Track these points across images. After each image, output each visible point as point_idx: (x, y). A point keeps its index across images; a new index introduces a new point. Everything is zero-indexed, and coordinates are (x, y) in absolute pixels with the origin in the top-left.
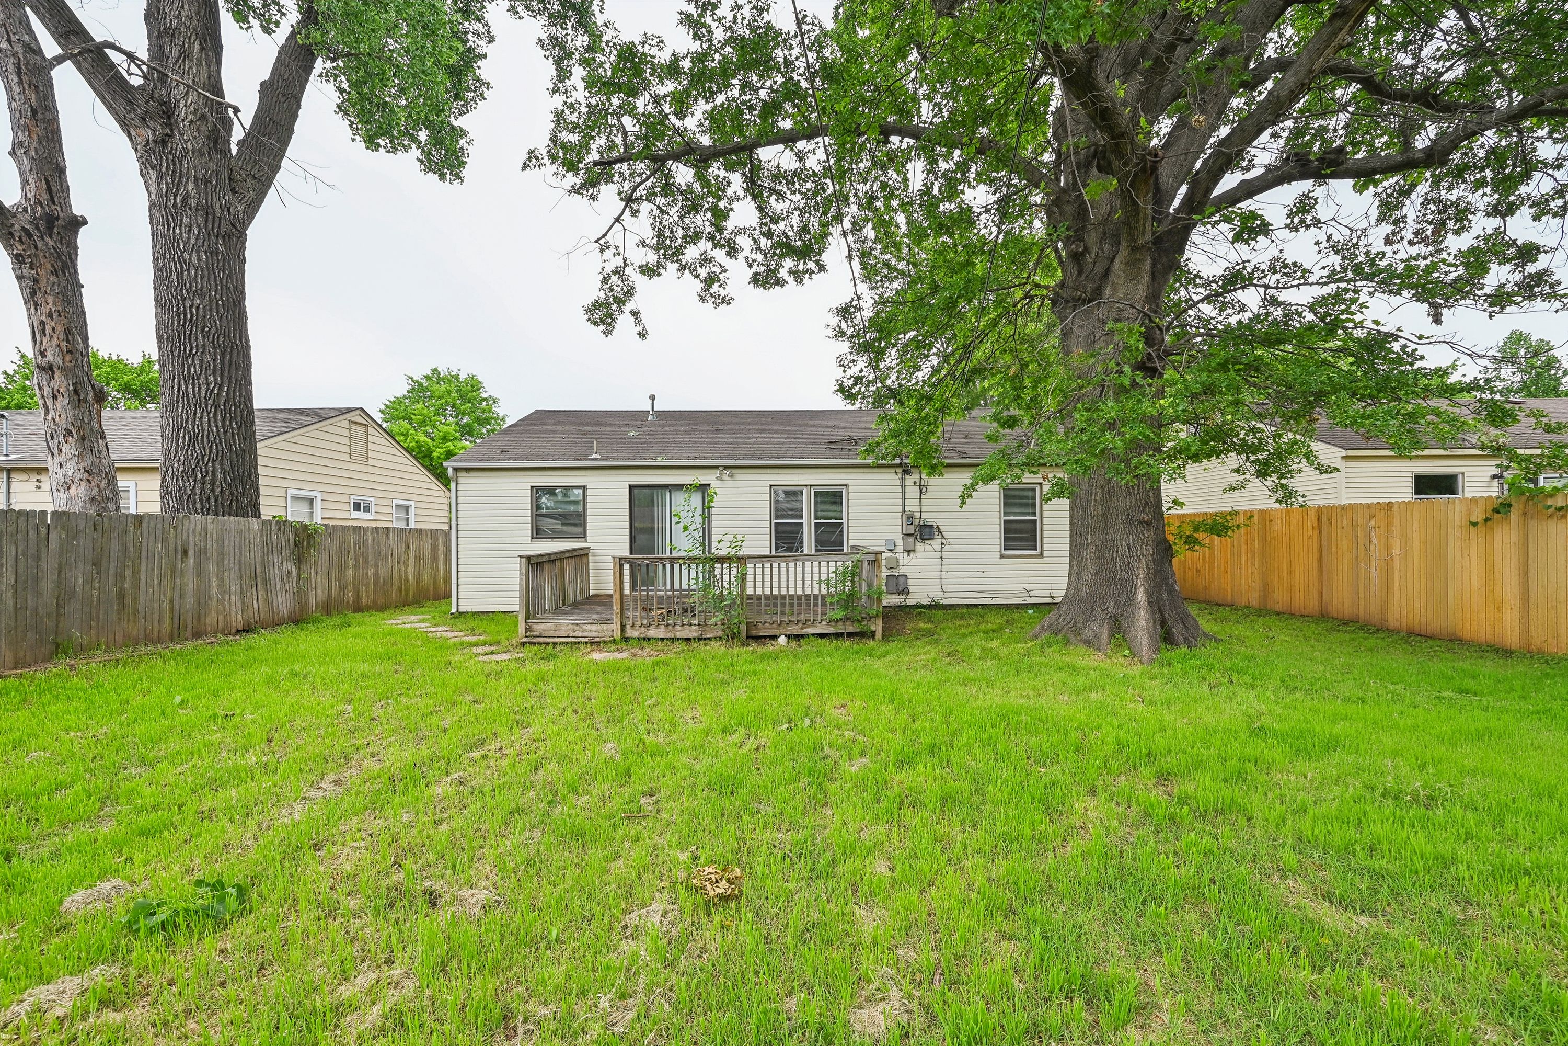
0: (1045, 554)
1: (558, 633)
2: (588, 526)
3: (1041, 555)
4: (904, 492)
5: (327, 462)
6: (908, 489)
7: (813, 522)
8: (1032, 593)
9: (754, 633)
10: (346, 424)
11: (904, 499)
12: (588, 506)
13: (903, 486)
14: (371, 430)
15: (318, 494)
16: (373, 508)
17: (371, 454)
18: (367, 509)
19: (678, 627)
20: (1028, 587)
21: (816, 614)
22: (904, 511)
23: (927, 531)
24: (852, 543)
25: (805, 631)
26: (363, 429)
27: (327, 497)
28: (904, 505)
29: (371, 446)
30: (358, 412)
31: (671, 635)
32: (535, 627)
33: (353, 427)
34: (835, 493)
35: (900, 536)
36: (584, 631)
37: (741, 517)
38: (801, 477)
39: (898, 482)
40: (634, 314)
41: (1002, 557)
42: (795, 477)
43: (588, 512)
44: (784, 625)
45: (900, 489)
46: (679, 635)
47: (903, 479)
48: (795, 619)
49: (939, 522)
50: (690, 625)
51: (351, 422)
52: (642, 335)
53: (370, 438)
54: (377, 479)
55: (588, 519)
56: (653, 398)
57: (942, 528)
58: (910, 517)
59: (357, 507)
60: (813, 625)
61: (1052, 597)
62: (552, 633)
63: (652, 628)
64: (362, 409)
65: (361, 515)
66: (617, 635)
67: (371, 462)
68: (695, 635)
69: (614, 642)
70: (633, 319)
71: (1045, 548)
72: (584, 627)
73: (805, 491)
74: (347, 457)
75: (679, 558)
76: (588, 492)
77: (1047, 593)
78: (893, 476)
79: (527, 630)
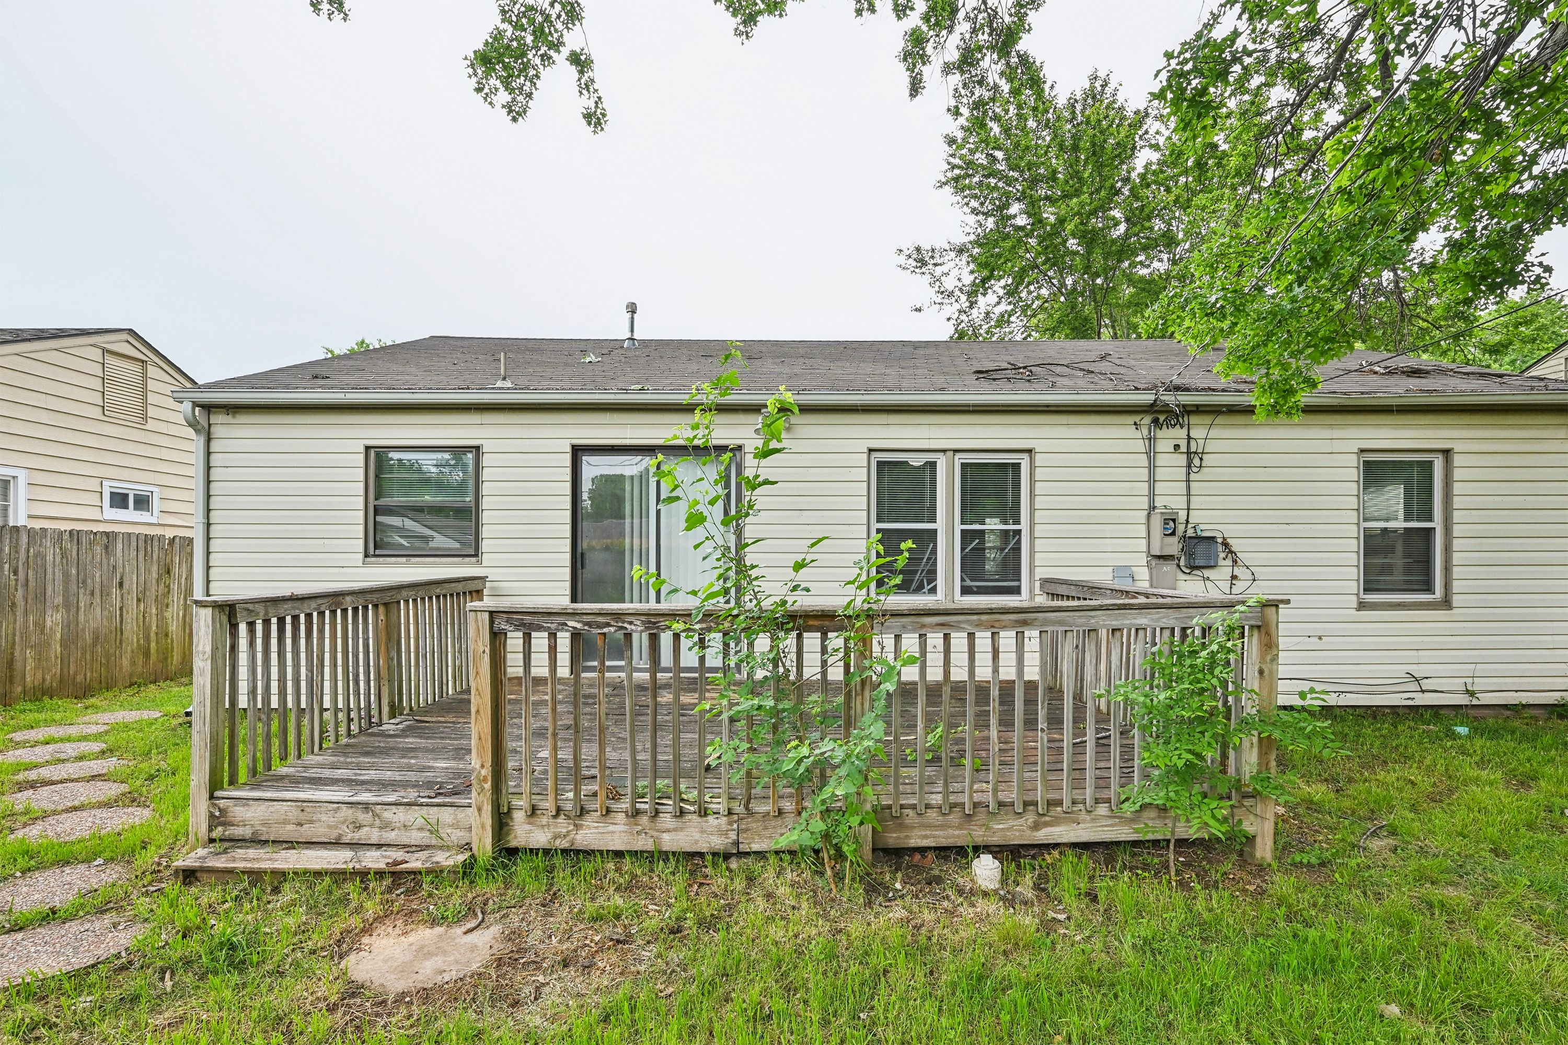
0: (1456, 600)
1: (307, 832)
2: (485, 531)
3: (1446, 603)
4: (1152, 467)
5: (45, 417)
6: (1161, 460)
7: (958, 527)
8: (1426, 684)
9: (893, 839)
10: (96, 354)
11: (1152, 481)
12: (486, 488)
13: (1151, 454)
14: (152, 371)
15: (22, 475)
16: (156, 504)
17: (151, 411)
18: (142, 503)
19: (666, 820)
20: (1418, 671)
21: (1078, 783)
22: (1152, 508)
23: (1201, 549)
24: (1040, 573)
25: (1045, 835)
26: (137, 367)
27: (39, 478)
28: (1152, 495)
29: (151, 398)
30: (125, 336)
31: (643, 843)
32: (238, 812)
33: (110, 359)
34: (1003, 466)
35: (1143, 559)
36: (386, 826)
37: (806, 517)
38: (935, 432)
39: (1141, 446)
40: (580, 61)
41: (1362, 606)
42: (923, 432)
43: (486, 503)
44: (981, 816)
45: (1143, 460)
46: (670, 842)
47: (1151, 440)
48: (1011, 795)
49: (1229, 531)
50: (703, 812)
51: (104, 351)
52: (595, 119)
53: (151, 385)
54: (165, 454)
55: (486, 517)
56: (632, 309)
57: (1235, 544)
58: (1170, 519)
59: (119, 500)
60: (1070, 817)
61: (1472, 694)
62: (289, 831)
63: (589, 821)
64: (131, 332)
65: (130, 514)
66: (484, 845)
67: (151, 425)
68: (718, 842)
69: (468, 870)
70: (573, 70)
71: (1457, 586)
72: (388, 815)
73: (942, 463)
74: (96, 413)
75: (673, 615)
76: (486, 460)
77: (1458, 684)
78: (1131, 432)
79: (214, 821)
